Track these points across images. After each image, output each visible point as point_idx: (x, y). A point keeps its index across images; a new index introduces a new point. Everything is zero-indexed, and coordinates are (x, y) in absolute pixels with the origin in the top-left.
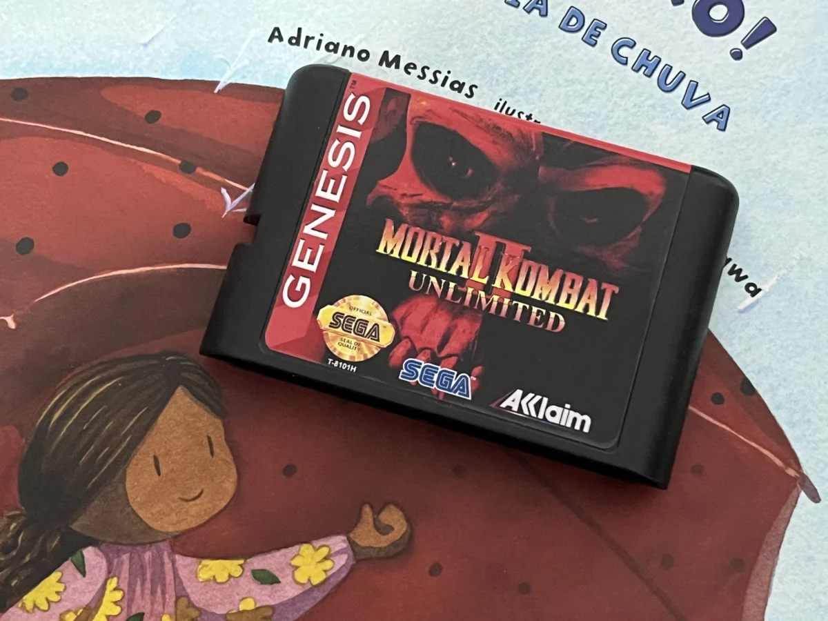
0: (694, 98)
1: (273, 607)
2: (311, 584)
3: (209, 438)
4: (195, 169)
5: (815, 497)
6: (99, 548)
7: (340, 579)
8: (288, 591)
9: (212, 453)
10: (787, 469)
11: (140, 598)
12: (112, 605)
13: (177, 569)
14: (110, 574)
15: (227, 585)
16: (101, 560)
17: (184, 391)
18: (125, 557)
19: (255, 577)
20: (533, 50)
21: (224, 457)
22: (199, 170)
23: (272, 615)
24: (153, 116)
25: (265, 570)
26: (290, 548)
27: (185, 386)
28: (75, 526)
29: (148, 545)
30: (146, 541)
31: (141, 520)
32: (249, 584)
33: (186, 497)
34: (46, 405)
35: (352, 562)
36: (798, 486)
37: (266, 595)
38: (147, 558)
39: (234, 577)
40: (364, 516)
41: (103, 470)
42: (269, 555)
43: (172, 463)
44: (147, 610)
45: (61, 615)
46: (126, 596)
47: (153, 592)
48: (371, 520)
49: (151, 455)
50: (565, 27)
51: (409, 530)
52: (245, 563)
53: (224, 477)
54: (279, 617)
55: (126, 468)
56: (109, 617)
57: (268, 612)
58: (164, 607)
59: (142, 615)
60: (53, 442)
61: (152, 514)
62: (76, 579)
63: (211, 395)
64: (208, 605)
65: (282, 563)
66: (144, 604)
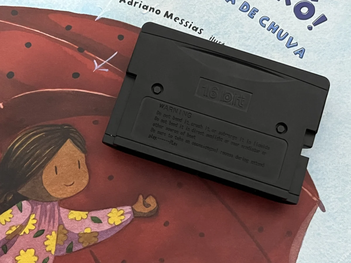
0: (291, 44)
1: (98, 233)
2: (115, 225)
3: (79, 161)
4: (84, 51)
5: (323, 210)
6: (29, 202)
7: (127, 224)
8: (105, 227)
9: (79, 167)
10: (313, 197)
11: (44, 223)
12: (32, 225)
13: (60, 213)
14: (32, 212)
15: (80, 222)
16: (29, 206)
17: (70, 141)
18: (39, 206)
19: (92, 220)
20: (227, 17)
21: (84, 169)
22: (85, 51)
23: (97, 236)
24: (69, 28)
25: (96, 217)
26: (107, 209)
27: (71, 139)
28: (20, 192)
29: (49, 203)
30: (48, 201)
31: (48, 192)
32: (89, 222)
33: (67, 184)
34: (12, 141)
35: (133, 217)
36: (317, 204)
37: (96, 227)
38: (48, 207)
39: (84, 219)
40: (139, 199)
41: (33, 170)
42: (99, 211)
43: (63, 170)
44: (46, 229)
45: (10, 227)
46: (38, 222)
47: (49, 222)
48: (142, 201)
49: (54, 166)
50: (241, 9)
51: (157, 207)
52: (89, 213)
53: (83, 178)
54: (100, 237)
55: (43, 170)
56: (30, 230)
57: (96, 234)
58: (53, 228)
59: (44, 230)
60: (14, 157)
61: (52, 190)
62: (18, 213)
63: (81, 144)
64: (72, 229)
65: (103, 215)
66: (45, 226)
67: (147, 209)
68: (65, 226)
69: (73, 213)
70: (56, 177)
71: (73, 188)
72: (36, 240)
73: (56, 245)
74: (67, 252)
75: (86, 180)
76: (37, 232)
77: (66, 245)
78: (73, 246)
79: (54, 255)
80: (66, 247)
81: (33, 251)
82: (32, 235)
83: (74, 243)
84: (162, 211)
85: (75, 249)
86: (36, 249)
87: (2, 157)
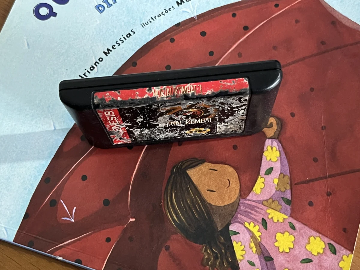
1: (281, 173)
2: (279, 157)
3: (210, 169)
6: (232, 224)
7: (281, 147)
9: (216, 170)
11: (256, 217)
12: (254, 228)
13: (252, 200)
14: (243, 224)
15: (266, 185)
16: (236, 225)
17: (189, 170)
18: (239, 216)
19: (268, 175)
20: (130, 7)
21: (219, 167)
23: (284, 175)
25: (266, 170)
26: (263, 159)
28: (220, 229)
29: (239, 206)
30: (237, 206)
31: (229, 205)
32: (269, 178)
33: (227, 186)
34: (170, 220)
35: (277, 141)
37: (275, 173)
38: (243, 209)
41: (204, 210)
42: (262, 167)
43: (213, 185)
44: (262, 217)
45: (250, 248)
46: (253, 221)
47: (257, 211)
48: (266, 128)
49: (206, 191)
53: (227, 170)
54: (285, 172)
55: (207, 201)
56: (258, 231)
57: (282, 175)
58: (263, 210)
59: (263, 219)
60: (185, 224)
61: (228, 200)
62: (239, 237)
63: (196, 162)
64: (270, 194)
65: (267, 164)
66: (259, 217)
67: (274, 127)
68: (265, 199)
69: (256, 189)
70: (218, 192)
71: (233, 182)
72: (270, 228)
73: (280, 212)
74: (289, 205)
75: (230, 168)
76: (263, 225)
77: (283, 203)
78: (285, 198)
79: (288, 216)
80: (285, 204)
81: (279, 235)
82: (264, 230)
83: (283, 196)
84: (281, 115)
85: (289, 197)
86: (278, 231)
87: (181, 235)
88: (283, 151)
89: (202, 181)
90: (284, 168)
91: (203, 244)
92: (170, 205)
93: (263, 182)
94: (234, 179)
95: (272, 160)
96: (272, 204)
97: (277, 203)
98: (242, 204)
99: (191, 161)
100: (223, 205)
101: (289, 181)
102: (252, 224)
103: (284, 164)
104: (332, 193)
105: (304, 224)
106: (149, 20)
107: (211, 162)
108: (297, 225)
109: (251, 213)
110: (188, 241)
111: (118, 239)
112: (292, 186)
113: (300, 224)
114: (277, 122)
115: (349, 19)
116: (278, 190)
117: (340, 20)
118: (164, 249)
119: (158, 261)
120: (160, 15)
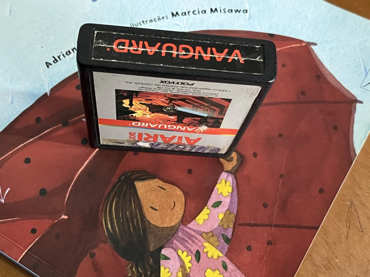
1: (228, 209)
2: (230, 193)
3: (159, 187)
4: (68, 122)
5: (315, 44)
6: (165, 247)
7: (235, 184)
8: (227, 201)
9: (165, 189)
10: (302, 45)
11: (192, 247)
12: (187, 257)
13: (192, 229)
14: (176, 250)
15: (210, 217)
16: (169, 250)
17: (137, 182)
18: (175, 241)
19: (215, 207)
21: (168, 187)
23: (230, 212)
25: (215, 203)
26: (214, 190)
27: (136, 180)
28: (151, 250)
29: (177, 231)
30: (175, 231)
31: (168, 227)
32: (215, 211)
33: (171, 208)
34: (103, 228)
35: (233, 176)
36: (309, 46)
37: (223, 208)
38: (181, 235)
40: (222, 162)
41: (140, 227)
42: (211, 198)
43: (157, 203)
44: (198, 248)
46: (188, 251)
47: (193, 242)
48: (225, 161)
49: (149, 208)
51: (237, 153)
52: (207, 207)
53: (175, 192)
54: (232, 210)
55: (146, 218)
56: (189, 262)
58: (200, 241)
59: (198, 251)
60: (118, 235)
61: (168, 222)
62: (169, 262)
63: (146, 175)
64: (212, 228)
65: (217, 196)
66: (195, 247)
67: (233, 161)
68: (206, 231)
69: (199, 219)
70: (160, 212)
71: (178, 205)
72: (202, 262)
73: (217, 248)
74: (228, 244)
75: (179, 191)
76: (196, 257)
77: (222, 241)
78: (225, 236)
79: (224, 255)
80: (224, 241)
81: (209, 271)
82: (196, 262)
83: (224, 233)
84: (243, 152)
85: (229, 236)
86: (209, 267)
87: (111, 246)
88: (236, 188)
89: (147, 196)
90: (233, 204)
91: (129, 261)
92: (108, 213)
93: (208, 213)
94: (180, 203)
95: (223, 194)
96: (211, 238)
97: (216, 238)
98: (180, 230)
99: (142, 173)
100: (162, 226)
101: (234, 219)
102: (185, 253)
103: (233, 201)
104: (273, 243)
105: (236, 266)
106: (140, 22)
107: (162, 180)
108: (230, 266)
109: (187, 242)
110: (116, 254)
111: (45, 233)
112: (236, 225)
113: (233, 266)
114: (238, 158)
115: (334, 78)
116: (221, 226)
117: (326, 76)
118: (88, 255)
119: (79, 266)
120: (152, 20)
